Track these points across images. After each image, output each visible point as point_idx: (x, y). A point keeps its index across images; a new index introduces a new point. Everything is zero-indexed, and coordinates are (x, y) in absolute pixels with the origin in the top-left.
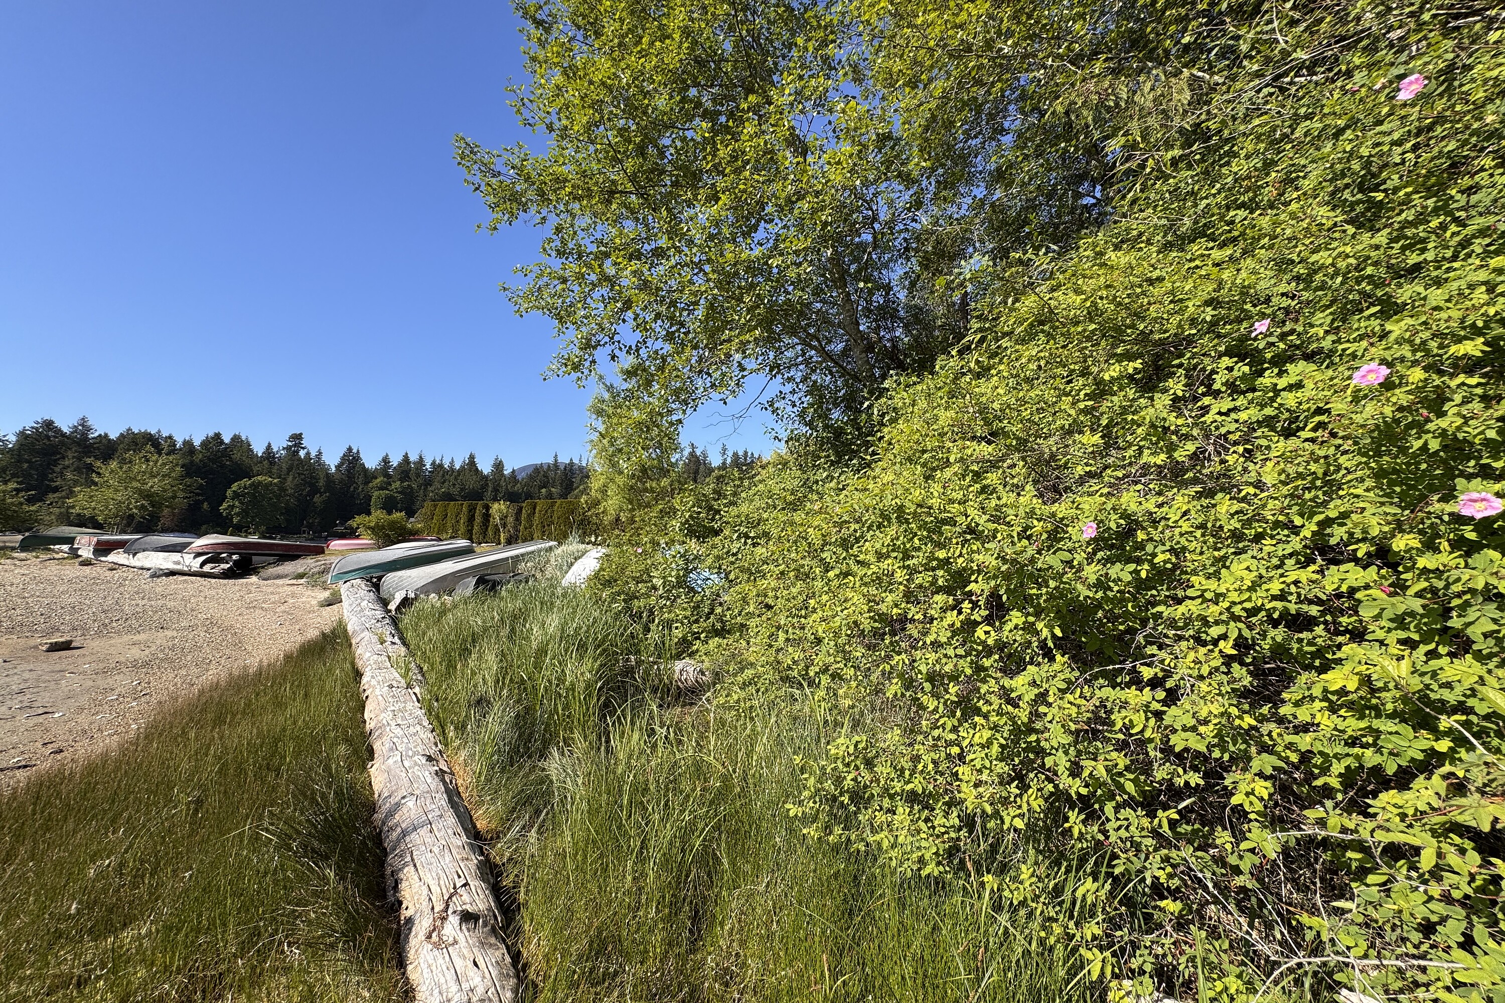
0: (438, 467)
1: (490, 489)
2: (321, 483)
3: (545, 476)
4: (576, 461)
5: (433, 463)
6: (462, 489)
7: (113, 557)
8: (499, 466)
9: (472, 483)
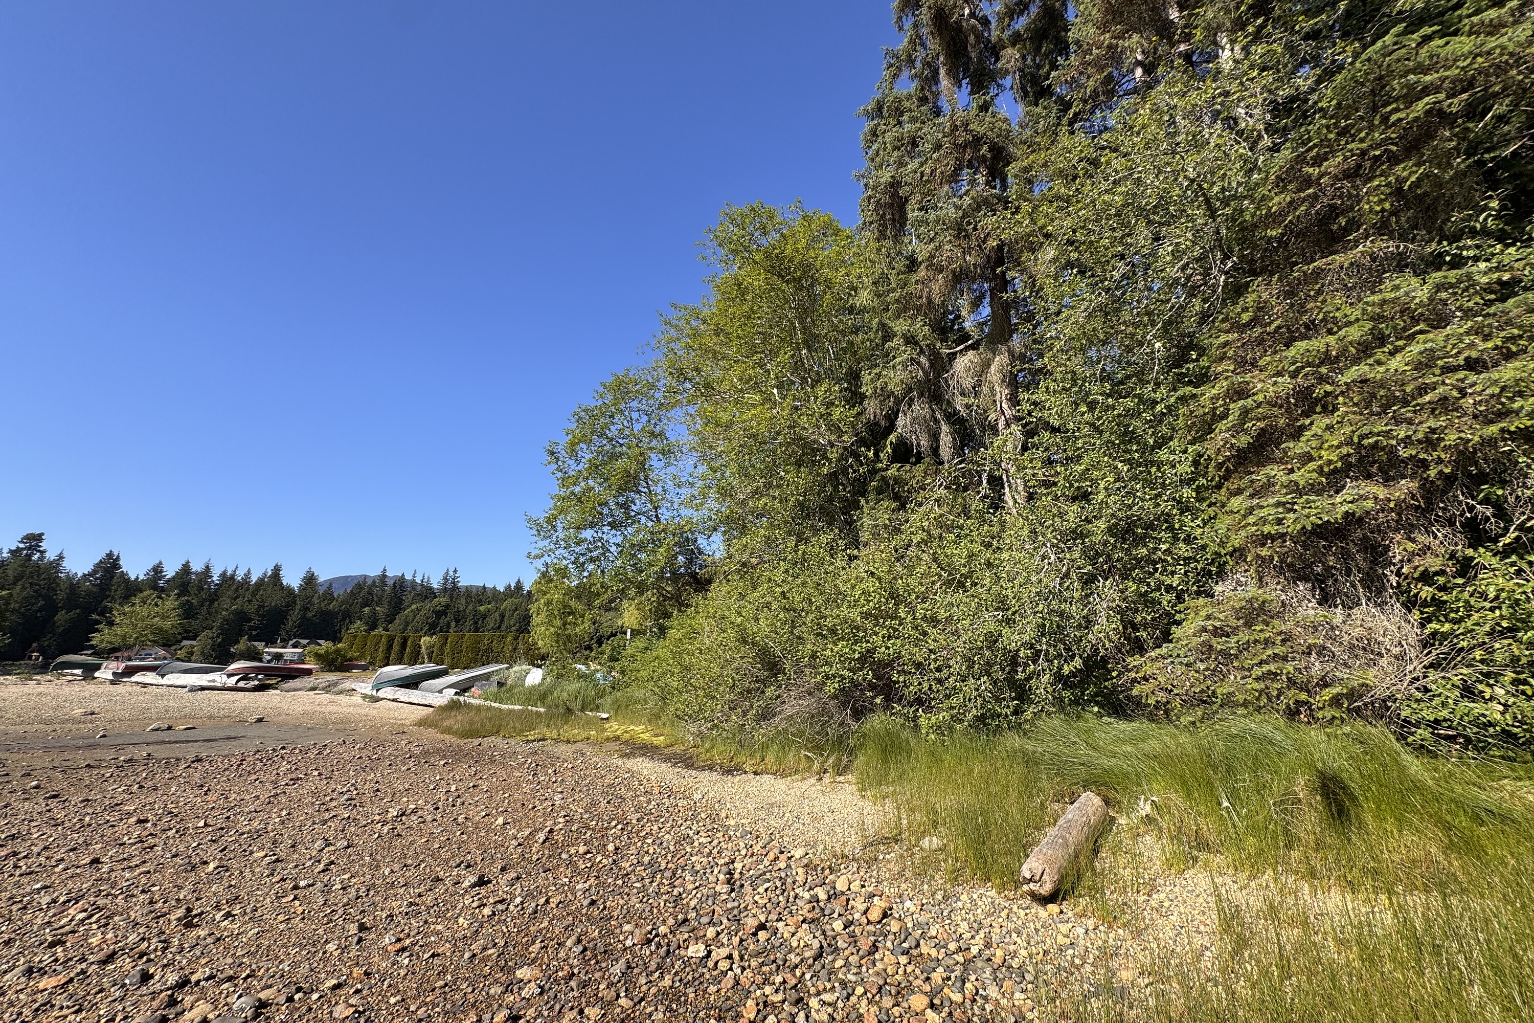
0: (227, 580)
1: (298, 607)
2: (61, 595)
3: (370, 593)
4: (408, 577)
5: (224, 574)
6: (260, 607)
7: (137, 678)
8: (310, 579)
9: (275, 600)
